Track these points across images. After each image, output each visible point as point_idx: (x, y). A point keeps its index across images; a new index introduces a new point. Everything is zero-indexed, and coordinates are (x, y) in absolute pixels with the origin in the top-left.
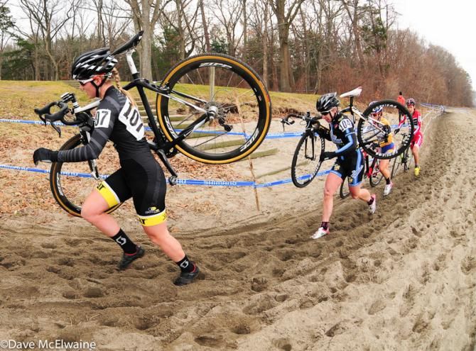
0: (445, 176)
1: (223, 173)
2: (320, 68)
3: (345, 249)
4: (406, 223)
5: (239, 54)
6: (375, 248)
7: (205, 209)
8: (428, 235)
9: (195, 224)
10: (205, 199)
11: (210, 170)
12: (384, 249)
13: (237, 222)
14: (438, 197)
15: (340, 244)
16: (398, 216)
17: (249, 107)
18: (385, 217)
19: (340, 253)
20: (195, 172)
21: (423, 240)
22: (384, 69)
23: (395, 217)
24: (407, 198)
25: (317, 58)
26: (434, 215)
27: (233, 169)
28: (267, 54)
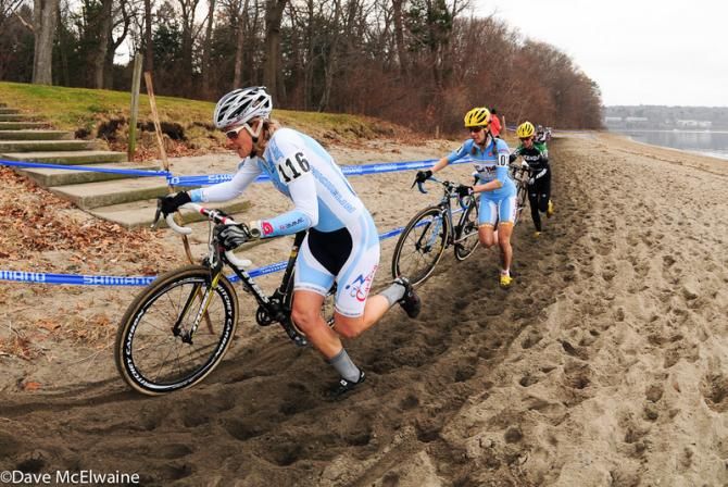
0: (589, 235)
1: (142, 250)
2: (330, 71)
3: (426, 416)
4: (545, 335)
5: (199, 49)
6: (497, 403)
7: (96, 335)
8: (603, 351)
9: (72, 370)
10: (99, 310)
11: (117, 245)
12: (518, 401)
13: (166, 364)
14: (591, 275)
15: (411, 402)
16: (522, 321)
17: (204, 129)
18: (493, 327)
19: (417, 426)
20: (85, 250)
21: (598, 364)
22: (442, 77)
23: (516, 325)
24: (527, 281)
25: (328, 54)
26: (596, 309)
27: (161, 242)
28: (243, 50)
